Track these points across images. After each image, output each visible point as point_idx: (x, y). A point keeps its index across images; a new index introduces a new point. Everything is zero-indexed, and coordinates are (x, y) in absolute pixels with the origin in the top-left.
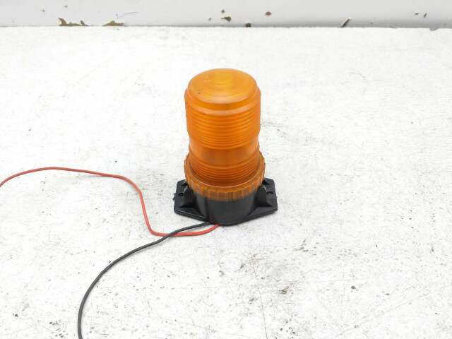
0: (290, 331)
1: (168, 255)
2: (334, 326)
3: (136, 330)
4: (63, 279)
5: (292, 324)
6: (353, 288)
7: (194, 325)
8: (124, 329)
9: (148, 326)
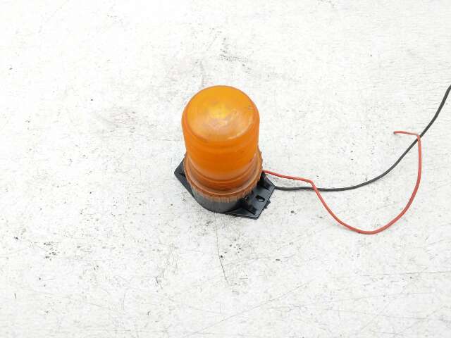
0: (237, 247)
1: (139, 186)
2: (273, 243)
3: (114, 248)
4: (52, 208)
5: (240, 242)
6: (292, 212)
7: (160, 243)
8: (104, 248)
9: (123, 245)
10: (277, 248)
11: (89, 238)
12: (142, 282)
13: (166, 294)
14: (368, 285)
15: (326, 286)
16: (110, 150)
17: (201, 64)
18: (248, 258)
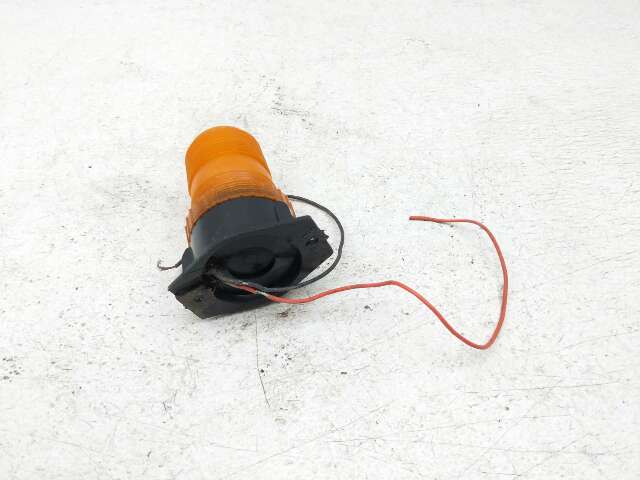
0: (285, 357)
1: (149, 279)
2: (338, 350)
3: (104, 364)
4: (20, 310)
5: (290, 350)
6: (367, 307)
7: (173, 355)
8: (90, 363)
9: (118, 359)
10: (343, 357)
11: (69, 350)
12: (143, 410)
13: (176, 427)
14: (475, 405)
15: (414, 409)
16: (109, 231)
17: (245, 120)
18: (300, 371)
